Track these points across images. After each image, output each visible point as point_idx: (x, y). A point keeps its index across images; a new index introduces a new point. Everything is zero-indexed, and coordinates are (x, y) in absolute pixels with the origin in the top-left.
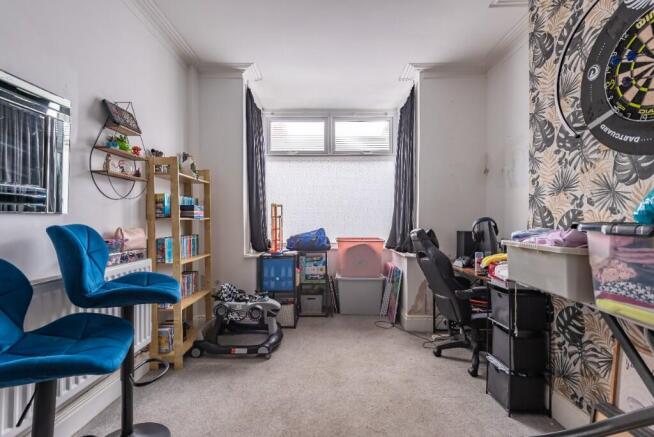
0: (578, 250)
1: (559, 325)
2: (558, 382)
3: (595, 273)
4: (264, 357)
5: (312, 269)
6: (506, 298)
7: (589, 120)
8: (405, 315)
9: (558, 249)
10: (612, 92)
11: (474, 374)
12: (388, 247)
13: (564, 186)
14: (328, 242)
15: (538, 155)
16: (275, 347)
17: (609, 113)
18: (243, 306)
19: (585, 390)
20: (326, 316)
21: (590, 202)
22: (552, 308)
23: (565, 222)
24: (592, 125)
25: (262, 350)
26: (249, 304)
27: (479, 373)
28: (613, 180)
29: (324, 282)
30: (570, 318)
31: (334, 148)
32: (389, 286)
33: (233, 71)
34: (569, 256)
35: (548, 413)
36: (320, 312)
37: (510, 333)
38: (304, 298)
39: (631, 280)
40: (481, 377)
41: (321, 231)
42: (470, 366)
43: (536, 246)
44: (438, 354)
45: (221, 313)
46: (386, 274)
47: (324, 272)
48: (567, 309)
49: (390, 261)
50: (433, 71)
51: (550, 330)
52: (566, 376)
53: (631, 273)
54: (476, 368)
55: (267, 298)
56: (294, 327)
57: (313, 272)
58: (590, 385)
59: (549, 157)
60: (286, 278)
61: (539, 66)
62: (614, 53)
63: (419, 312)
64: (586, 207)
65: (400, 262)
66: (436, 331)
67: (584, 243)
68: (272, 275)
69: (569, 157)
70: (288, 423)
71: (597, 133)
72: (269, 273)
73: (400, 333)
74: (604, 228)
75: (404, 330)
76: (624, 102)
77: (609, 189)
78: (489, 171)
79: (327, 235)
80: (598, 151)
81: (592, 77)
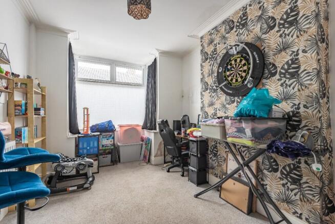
0: (222, 125)
1: (210, 151)
2: (210, 171)
3: (227, 131)
4: (87, 189)
5: (106, 142)
6: (195, 144)
7: (219, 84)
8: (153, 158)
9: (217, 125)
10: (225, 77)
11: (183, 176)
12: (143, 129)
13: (211, 104)
14: (114, 127)
15: (203, 93)
16: (92, 183)
17: (224, 83)
18: (73, 164)
19: (218, 171)
20: (113, 165)
21: (219, 110)
22: (208, 146)
23: (212, 116)
24: (220, 86)
25: (86, 186)
26: (76, 162)
27: (185, 175)
28: (225, 104)
29: (113, 147)
30: (214, 148)
31: (115, 80)
32: (144, 146)
33: (63, 33)
34: (220, 126)
35: (208, 183)
36: (109, 163)
37: (197, 156)
38: (101, 157)
39: (236, 132)
40: (186, 176)
41: (110, 122)
42: (181, 173)
43: (211, 124)
44: (168, 171)
45: (59, 169)
46: (143, 141)
47: (112, 142)
48: (213, 145)
49: (144, 135)
50: (164, 53)
51: (208, 154)
52: (213, 168)
53: (235, 130)
54: (183, 173)
55: (85, 158)
56: (98, 173)
57: (106, 143)
58: (220, 169)
59: (207, 94)
60: (94, 147)
61: (204, 62)
62: (225, 65)
63: (159, 156)
64: (218, 112)
65: (149, 135)
66: (165, 163)
67: (223, 122)
68: (85, 146)
69: (213, 95)
70: (114, 212)
71: (221, 88)
72: (83, 146)
73: (151, 166)
74: (230, 118)
75: (152, 165)
76: (228, 80)
77: (224, 106)
78: (184, 96)
79: (113, 123)
80: (221, 94)
81: (220, 71)
